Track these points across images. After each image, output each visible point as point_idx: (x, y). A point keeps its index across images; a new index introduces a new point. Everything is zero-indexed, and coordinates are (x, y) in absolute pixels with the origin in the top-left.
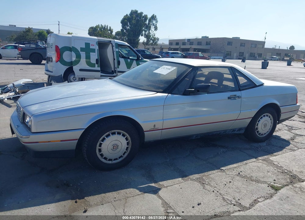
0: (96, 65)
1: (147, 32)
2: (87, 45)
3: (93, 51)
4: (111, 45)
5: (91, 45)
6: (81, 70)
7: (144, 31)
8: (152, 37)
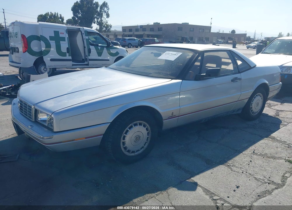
0: (67, 54)
1: (100, 19)
2: (57, 33)
3: (63, 39)
4: (80, 33)
5: (61, 33)
6: (52, 60)
7: (96, 19)
8: (104, 24)
